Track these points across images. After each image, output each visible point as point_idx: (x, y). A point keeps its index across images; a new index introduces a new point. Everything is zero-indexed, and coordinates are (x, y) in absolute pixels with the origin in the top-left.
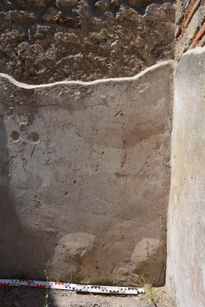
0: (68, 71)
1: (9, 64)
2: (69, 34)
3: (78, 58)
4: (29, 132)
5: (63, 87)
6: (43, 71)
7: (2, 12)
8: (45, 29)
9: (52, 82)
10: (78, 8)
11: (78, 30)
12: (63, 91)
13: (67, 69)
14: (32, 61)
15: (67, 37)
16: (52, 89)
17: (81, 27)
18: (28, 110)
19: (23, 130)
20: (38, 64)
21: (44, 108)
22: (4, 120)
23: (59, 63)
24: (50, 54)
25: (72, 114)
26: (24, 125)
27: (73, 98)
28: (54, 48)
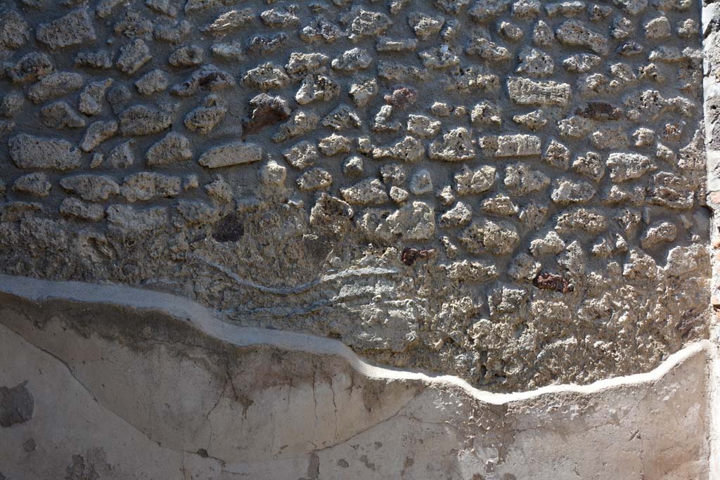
0: (556, 369)
1: (459, 359)
2: (555, 304)
3: (570, 345)
4: (501, 473)
5: (552, 399)
6: (517, 370)
7: (443, 265)
8: (517, 295)
9: (532, 388)
10: (568, 258)
11: (568, 296)
12: (554, 404)
13: (555, 365)
14: (498, 353)
15: (552, 309)
16: (536, 402)
17: (573, 291)
18: (498, 438)
19: (491, 471)
20: (509, 358)
21: (523, 435)
22: (459, 458)
23: (542, 355)
24: (526, 340)
25: (566, 441)
26: (492, 464)
27: (568, 416)
28: (533, 330)
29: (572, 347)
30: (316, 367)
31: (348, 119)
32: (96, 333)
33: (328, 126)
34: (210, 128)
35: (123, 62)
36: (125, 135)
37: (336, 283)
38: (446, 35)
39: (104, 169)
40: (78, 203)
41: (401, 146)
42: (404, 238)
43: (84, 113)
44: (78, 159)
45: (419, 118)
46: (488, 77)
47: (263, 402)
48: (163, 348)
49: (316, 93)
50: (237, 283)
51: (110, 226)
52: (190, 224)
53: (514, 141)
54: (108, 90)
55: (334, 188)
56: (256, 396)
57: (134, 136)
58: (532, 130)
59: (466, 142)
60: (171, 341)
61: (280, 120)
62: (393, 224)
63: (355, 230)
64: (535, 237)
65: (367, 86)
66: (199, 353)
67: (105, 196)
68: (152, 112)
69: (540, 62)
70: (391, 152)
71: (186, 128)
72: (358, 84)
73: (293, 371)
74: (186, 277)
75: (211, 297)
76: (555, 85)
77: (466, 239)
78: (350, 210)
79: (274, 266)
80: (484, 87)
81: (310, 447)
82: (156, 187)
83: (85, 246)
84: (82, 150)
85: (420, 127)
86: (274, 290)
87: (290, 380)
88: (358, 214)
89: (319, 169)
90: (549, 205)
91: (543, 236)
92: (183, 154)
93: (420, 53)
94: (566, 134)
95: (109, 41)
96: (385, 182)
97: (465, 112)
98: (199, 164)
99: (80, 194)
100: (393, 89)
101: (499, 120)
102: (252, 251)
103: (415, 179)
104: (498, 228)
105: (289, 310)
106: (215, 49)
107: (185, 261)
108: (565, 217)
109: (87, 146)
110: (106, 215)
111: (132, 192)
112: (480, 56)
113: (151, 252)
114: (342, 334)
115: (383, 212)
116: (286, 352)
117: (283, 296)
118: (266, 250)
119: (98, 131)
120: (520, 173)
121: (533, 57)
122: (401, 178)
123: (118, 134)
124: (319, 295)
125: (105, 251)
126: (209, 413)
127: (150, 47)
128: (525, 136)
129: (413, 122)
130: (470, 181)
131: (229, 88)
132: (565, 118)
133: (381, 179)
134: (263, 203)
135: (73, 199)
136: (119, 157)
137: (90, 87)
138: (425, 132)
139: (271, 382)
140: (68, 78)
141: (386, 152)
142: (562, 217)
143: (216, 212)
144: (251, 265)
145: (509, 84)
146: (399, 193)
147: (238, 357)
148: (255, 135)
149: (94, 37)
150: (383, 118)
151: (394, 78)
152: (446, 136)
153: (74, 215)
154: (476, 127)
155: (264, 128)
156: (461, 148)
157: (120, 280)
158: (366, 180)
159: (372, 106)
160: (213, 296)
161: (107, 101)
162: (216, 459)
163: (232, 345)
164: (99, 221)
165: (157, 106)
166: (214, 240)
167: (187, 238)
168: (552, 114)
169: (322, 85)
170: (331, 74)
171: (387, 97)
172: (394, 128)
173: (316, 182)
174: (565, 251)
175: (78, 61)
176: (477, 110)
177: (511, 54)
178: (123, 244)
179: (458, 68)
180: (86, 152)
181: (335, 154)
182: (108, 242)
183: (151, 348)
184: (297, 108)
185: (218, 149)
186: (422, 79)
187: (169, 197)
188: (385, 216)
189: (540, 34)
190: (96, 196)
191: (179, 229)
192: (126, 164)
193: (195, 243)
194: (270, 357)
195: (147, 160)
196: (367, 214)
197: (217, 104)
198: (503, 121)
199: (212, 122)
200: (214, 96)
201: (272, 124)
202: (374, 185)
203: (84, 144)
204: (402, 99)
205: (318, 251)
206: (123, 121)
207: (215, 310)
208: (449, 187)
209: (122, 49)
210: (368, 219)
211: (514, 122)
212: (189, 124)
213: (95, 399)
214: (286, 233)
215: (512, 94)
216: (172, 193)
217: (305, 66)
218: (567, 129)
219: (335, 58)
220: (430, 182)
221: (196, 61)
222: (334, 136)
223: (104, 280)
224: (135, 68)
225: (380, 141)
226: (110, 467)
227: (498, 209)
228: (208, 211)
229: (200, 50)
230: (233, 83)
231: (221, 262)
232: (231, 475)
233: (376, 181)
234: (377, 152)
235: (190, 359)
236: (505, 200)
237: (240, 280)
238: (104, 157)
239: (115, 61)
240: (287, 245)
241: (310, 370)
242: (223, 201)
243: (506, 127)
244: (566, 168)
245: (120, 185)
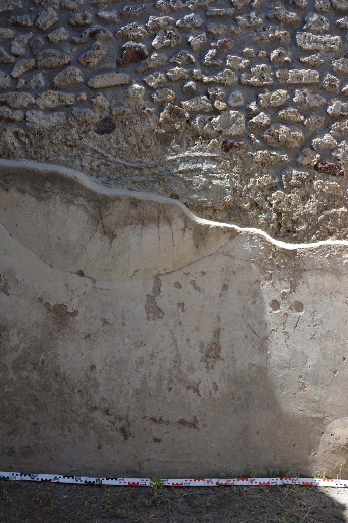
0: (332, 229)
1: (261, 217)
2: (331, 183)
3: (342, 212)
4: (292, 301)
5: (329, 249)
6: (303, 227)
7: (250, 153)
8: (303, 176)
9: (314, 241)
10: (339, 152)
11: (340, 178)
12: (330, 252)
13: (331, 226)
14: (289, 214)
15: (329, 187)
16: (317, 250)
17: (343, 175)
18: (290, 274)
19: (285, 298)
20: (298, 219)
21: (308, 273)
22: (261, 287)
23: (321, 218)
24: (310, 206)
25: (340, 280)
26: (286, 293)
27: (341, 262)
28: (315, 200)
29: (344, 214)
30: (160, 212)
31: (186, 58)
32: (14, 188)
33: (173, 63)
34: (96, 64)
35: (40, 22)
36: (39, 68)
37: (176, 161)
38: (253, 5)
39: (26, 89)
40: (7, 109)
41: (222, 75)
42: (223, 134)
43: (14, 54)
44: (9, 82)
45: (234, 58)
46: (282, 32)
47: (123, 236)
48: (58, 197)
49: (166, 41)
50: (109, 160)
51: (27, 124)
52: (80, 122)
53: (300, 73)
54: (29, 40)
55: (177, 101)
56: (118, 232)
57: (46, 68)
58: (313, 67)
59: (266, 73)
60: (63, 193)
61: (142, 59)
62: (216, 124)
63: (190, 128)
64: (316, 138)
65: (200, 37)
66: (81, 201)
67: (25, 105)
68: (58, 53)
69: (319, 23)
70: (215, 78)
71: (80, 63)
72: (194, 36)
73: (144, 214)
74: (76, 156)
75: (92, 169)
76: (330, 37)
77: (266, 136)
78: (187, 115)
79: (135, 150)
80: (280, 39)
81: (155, 272)
82: (59, 100)
83: (10, 136)
84: (12, 77)
85: (235, 63)
86: (134, 165)
87: (143, 221)
88: (192, 117)
89: (166, 89)
90: (325, 117)
91: (322, 137)
92: (77, 79)
93: (236, 17)
94: (338, 70)
95: (31, 9)
96: (211, 98)
97: (266, 55)
98: (87, 85)
99: (9, 104)
100: (217, 40)
101: (290, 60)
102: (120, 140)
103: (231, 96)
104: (289, 130)
105: (143, 178)
106: (100, 14)
107: (76, 146)
108: (337, 125)
109: (15, 74)
110: (25, 117)
111: (43, 102)
112: (277, 18)
113: (54, 140)
114: (180, 195)
115: (209, 117)
116: (140, 201)
117: (140, 169)
118: (130, 139)
119: (22, 64)
120: (304, 94)
121: (315, 19)
122: (222, 95)
123: (35, 68)
124: (164, 169)
125: (23, 139)
126: (86, 244)
127: (58, 13)
128: (308, 70)
129: (230, 60)
130: (269, 98)
131: (108, 39)
132: (337, 59)
133: (208, 96)
134: (129, 109)
135: (4, 107)
136: (35, 81)
137: (18, 38)
138: (239, 67)
139: (129, 221)
140: (4, 31)
141: (212, 79)
142: (335, 125)
143: (98, 115)
144: (120, 149)
145: (297, 37)
146: (220, 105)
147: (107, 203)
148: (125, 69)
149: (21, 6)
150: (210, 57)
151: (218, 33)
152: (253, 70)
153: (4, 117)
154: (274, 65)
155: (130, 65)
156: (263, 77)
157: (32, 159)
158: (198, 97)
159: (203, 51)
160: (93, 168)
161: (29, 47)
162: (89, 278)
163: (104, 195)
164: (21, 122)
165: (61, 50)
166: (95, 134)
167: (78, 132)
168: (327, 57)
169: (169, 36)
170: (176, 30)
171: (213, 44)
172: (217, 64)
173: (164, 96)
174: (337, 147)
175: (10, 21)
176: (274, 53)
177: (299, 18)
178: (35, 135)
179: (262, 27)
180: (14, 78)
181: (178, 80)
182: (26, 134)
183: (49, 198)
184: (153, 51)
185: (100, 76)
186: (237, 34)
187: (67, 106)
188: (211, 120)
189: (320, 3)
190: (19, 105)
191: (72, 126)
192: (40, 86)
193: (83, 135)
194: (129, 204)
195: (53, 83)
196: (198, 118)
197: (100, 48)
198: (293, 62)
199: (97, 59)
200: (98, 43)
201: (136, 62)
202: (203, 99)
203: (13, 72)
204: (223, 45)
205: (165, 140)
206: (39, 58)
207: (94, 178)
208: (255, 102)
209: (39, 14)
210: (199, 121)
211: (301, 62)
212: (82, 61)
213: (11, 236)
214: (143, 129)
215: (299, 43)
216: (69, 103)
217: (159, 25)
218: (338, 66)
219: (178, 20)
220: (242, 99)
221: (87, 22)
222: (177, 68)
223: (22, 158)
224: (48, 26)
225: (208, 72)
226: (18, 282)
227: (289, 117)
228: (92, 114)
229: (90, 15)
230: (111, 35)
231: (99, 147)
232: (99, 290)
233: (205, 97)
234: (206, 79)
235: (75, 205)
236: (294, 112)
237: (112, 159)
238: (25, 82)
239: (34, 21)
240: (144, 136)
241: (156, 215)
242: (102, 108)
243: (294, 65)
244: (338, 92)
245: (35, 99)
